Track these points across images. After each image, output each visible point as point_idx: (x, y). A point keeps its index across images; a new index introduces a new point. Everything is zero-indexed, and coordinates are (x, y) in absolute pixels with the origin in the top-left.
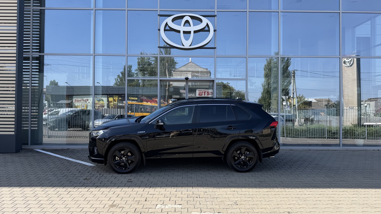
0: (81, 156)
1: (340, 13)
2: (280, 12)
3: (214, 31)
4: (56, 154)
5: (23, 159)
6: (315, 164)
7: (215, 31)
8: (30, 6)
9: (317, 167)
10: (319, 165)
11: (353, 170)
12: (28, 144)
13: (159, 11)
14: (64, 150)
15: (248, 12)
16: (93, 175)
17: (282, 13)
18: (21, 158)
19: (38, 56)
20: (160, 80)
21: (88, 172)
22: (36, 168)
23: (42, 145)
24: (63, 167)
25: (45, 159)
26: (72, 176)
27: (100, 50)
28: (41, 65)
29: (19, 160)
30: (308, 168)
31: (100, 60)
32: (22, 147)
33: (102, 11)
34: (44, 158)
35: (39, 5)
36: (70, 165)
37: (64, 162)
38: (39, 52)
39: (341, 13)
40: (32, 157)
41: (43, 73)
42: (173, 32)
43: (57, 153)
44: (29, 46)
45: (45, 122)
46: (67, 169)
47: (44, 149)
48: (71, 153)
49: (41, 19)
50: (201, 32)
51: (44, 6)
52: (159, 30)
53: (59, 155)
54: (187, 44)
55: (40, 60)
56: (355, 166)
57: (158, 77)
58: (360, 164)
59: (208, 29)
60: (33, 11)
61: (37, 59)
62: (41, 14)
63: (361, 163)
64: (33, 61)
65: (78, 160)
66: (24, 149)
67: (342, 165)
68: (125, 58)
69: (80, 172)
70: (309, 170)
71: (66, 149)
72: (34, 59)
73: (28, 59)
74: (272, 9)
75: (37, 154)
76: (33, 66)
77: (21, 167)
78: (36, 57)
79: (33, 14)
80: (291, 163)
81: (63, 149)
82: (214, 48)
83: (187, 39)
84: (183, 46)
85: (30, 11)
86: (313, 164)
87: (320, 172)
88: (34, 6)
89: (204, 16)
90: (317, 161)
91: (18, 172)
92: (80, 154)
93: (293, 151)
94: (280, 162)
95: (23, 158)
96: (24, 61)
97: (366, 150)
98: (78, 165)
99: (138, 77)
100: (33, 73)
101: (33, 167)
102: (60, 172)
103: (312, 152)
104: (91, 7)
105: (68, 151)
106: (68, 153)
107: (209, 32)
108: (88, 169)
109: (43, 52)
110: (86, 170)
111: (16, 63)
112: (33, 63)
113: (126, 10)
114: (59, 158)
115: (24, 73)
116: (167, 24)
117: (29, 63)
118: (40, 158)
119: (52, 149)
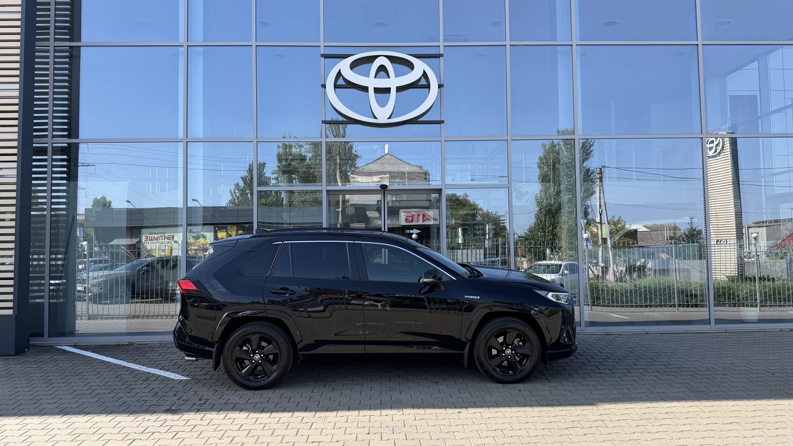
0: (158, 360)
1: (698, 45)
2: (574, 46)
3: (439, 88)
4: (104, 355)
5: (32, 369)
6: (662, 363)
7: (440, 86)
8: (48, 40)
9: (666, 370)
10: (673, 366)
11: (745, 376)
12: (43, 334)
13: (322, 47)
14: (122, 345)
15: (508, 47)
16: (184, 400)
17: (579, 47)
18: (27, 366)
19: (66, 145)
20: (328, 191)
21: (175, 395)
22: (60, 387)
23: (75, 336)
24: (119, 384)
25: (79, 368)
26: (140, 404)
27: (198, 129)
28: (72, 163)
29: (23, 372)
30: (648, 372)
31: (198, 151)
32: (30, 343)
33: (201, 49)
34: (78, 364)
35: (69, 37)
36: (135, 379)
37: (120, 373)
38: (69, 136)
39: (700, 47)
40: (52, 362)
41: (77, 181)
42: (354, 89)
43: (105, 353)
44: (46, 124)
45: (82, 286)
46: (129, 388)
47: (77, 344)
48: (136, 352)
49: (72, 67)
50: (411, 89)
51: (79, 40)
52: (324, 86)
53: (111, 357)
54: (383, 114)
55: (71, 154)
56: (748, 365)
57: (322, 185)
58: (758, 361)
59: (425, 83)
60: (55, 50)
61: (62, 151)
62: (71, 57)
63: (758, 358)
64: (54, 157)
65: (152, 367)
66: (34, 346)
67: (720, 363)
68: (252, 146)
69: (156, 394)
70: (651, 378)
71: (127, 345)
72: (56, 151)
73: (43, 151)
74: (558, 39)
75: (62, 357)
76: (53, 166)
77: (27, 387)
78: (62, 147)
79: (55, 57)
80: (612, 364)
81: (119, 343)
82: (440, 122)
83: (382, 104)
84: (375, 118)
85: (48, 51)
86: (658, 363)
87: (675, 381)
88: (56, 40)
89: (418, 56)
90: (665, 357)
91: (19, 398)
92: (156, 354)
93: (614, 336)
94: (587, 361)
95: (31, 366)
96: (34, 157)
97: (766, 330)
98: (153, 378)
99: (279, 186)
100: (54, 182)
101: (53, 385)
102: (112, 395)
103: (652, 338)
104: (178, 41)
105: (130, 348)
106: (132, 352)
107: (428, 89)
108: (173, 387)
109: (77, 137)
110: (170, 389)
111: (16, 160)
112: (54, 160)
113: (254, 47)
114: (111, 364)
115: (33, 182)
116: (339, 74)
117: (45, 160)
118: (69, 365)
119: (95, 344)
